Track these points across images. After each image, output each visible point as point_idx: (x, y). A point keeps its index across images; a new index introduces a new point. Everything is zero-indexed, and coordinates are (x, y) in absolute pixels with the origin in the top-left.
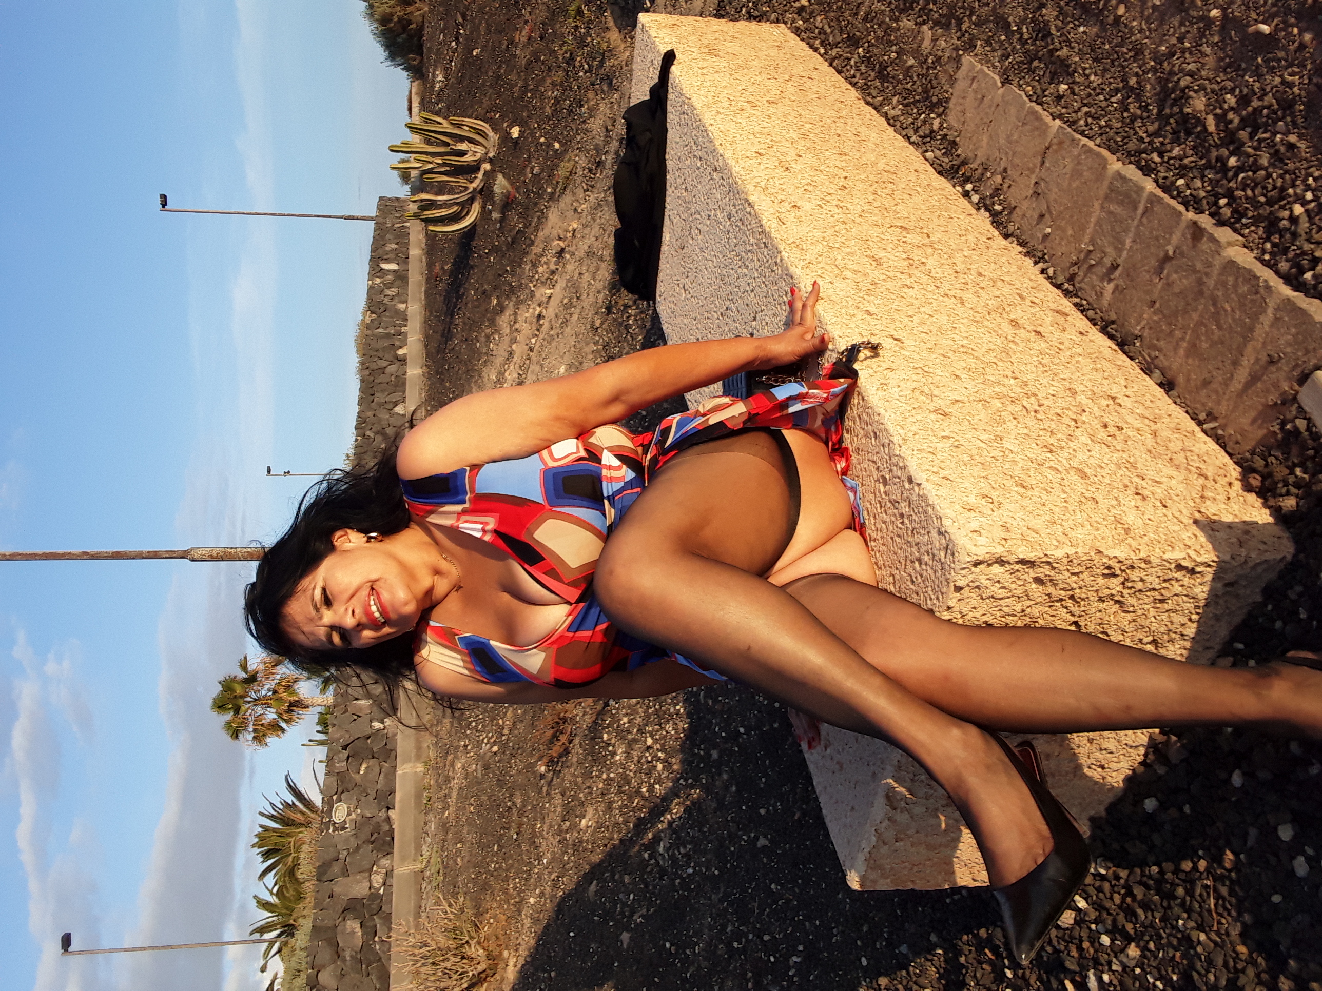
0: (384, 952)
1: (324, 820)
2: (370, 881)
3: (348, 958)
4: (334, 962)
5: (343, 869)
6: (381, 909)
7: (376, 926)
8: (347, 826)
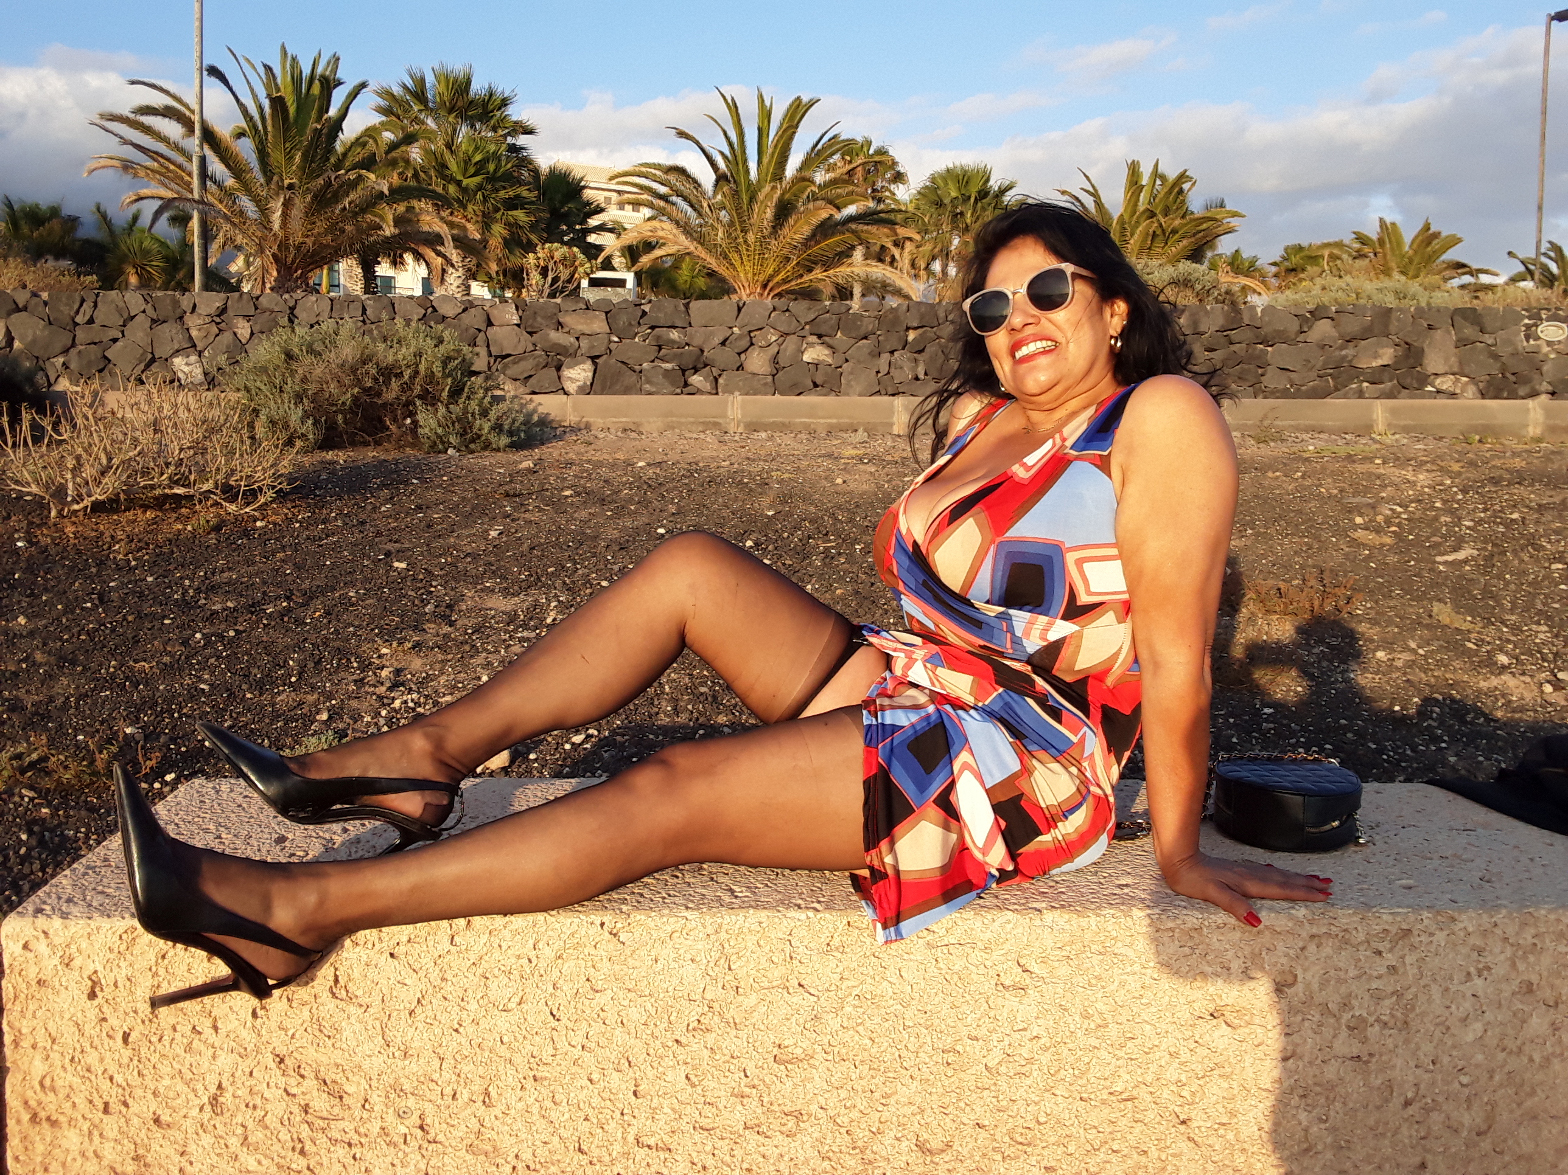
0: (1347, 393)
1: (1543, 312)
2: (1447, 373)
3: (1344, 352)
4: (1341, 337)
5: (1467, 339)
6: (1404, 388)
7: (1383, 383)
8: (1532, 342)
